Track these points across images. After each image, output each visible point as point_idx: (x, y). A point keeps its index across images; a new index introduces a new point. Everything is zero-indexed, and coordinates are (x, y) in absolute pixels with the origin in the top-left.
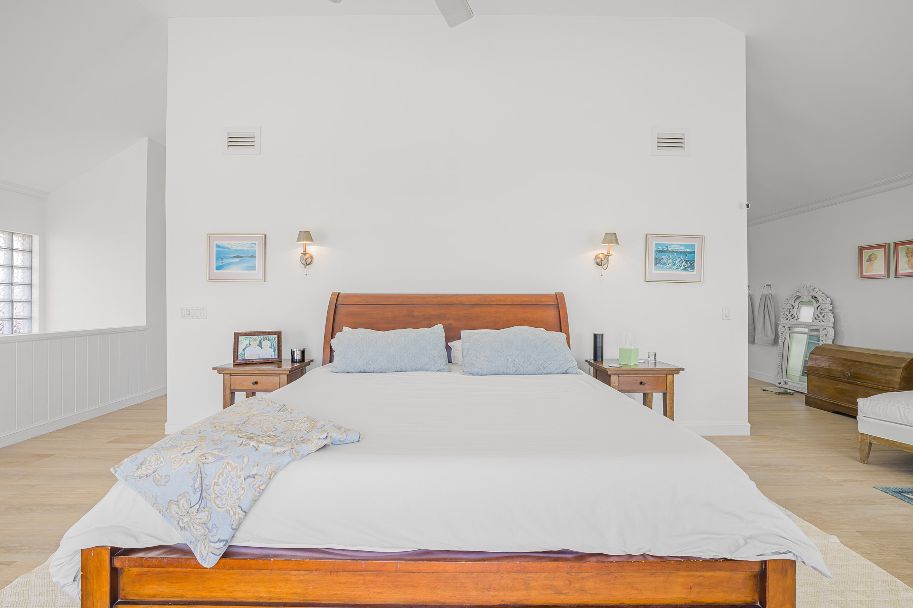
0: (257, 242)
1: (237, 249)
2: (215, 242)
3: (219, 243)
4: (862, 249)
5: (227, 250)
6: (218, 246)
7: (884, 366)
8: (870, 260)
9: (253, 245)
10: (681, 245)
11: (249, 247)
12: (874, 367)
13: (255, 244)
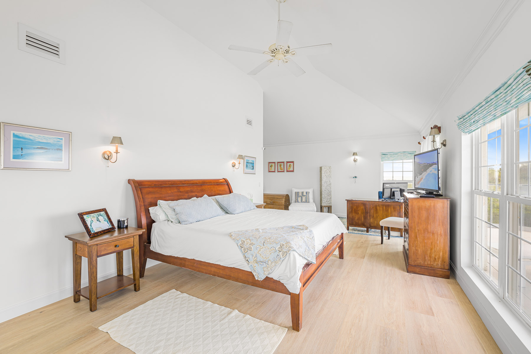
0: (63, 138)
1: (41, 141)
2: (12, 132)
3: (16, 133)
4: (269, 163)
5: (30, 141)
6: (15, 136)
7: (280, 198)
8: (271, 167)
9: (59, 140)
10: (252, 160)
11: (54, 141)
12: (278, 199)
13: (62, 139)
